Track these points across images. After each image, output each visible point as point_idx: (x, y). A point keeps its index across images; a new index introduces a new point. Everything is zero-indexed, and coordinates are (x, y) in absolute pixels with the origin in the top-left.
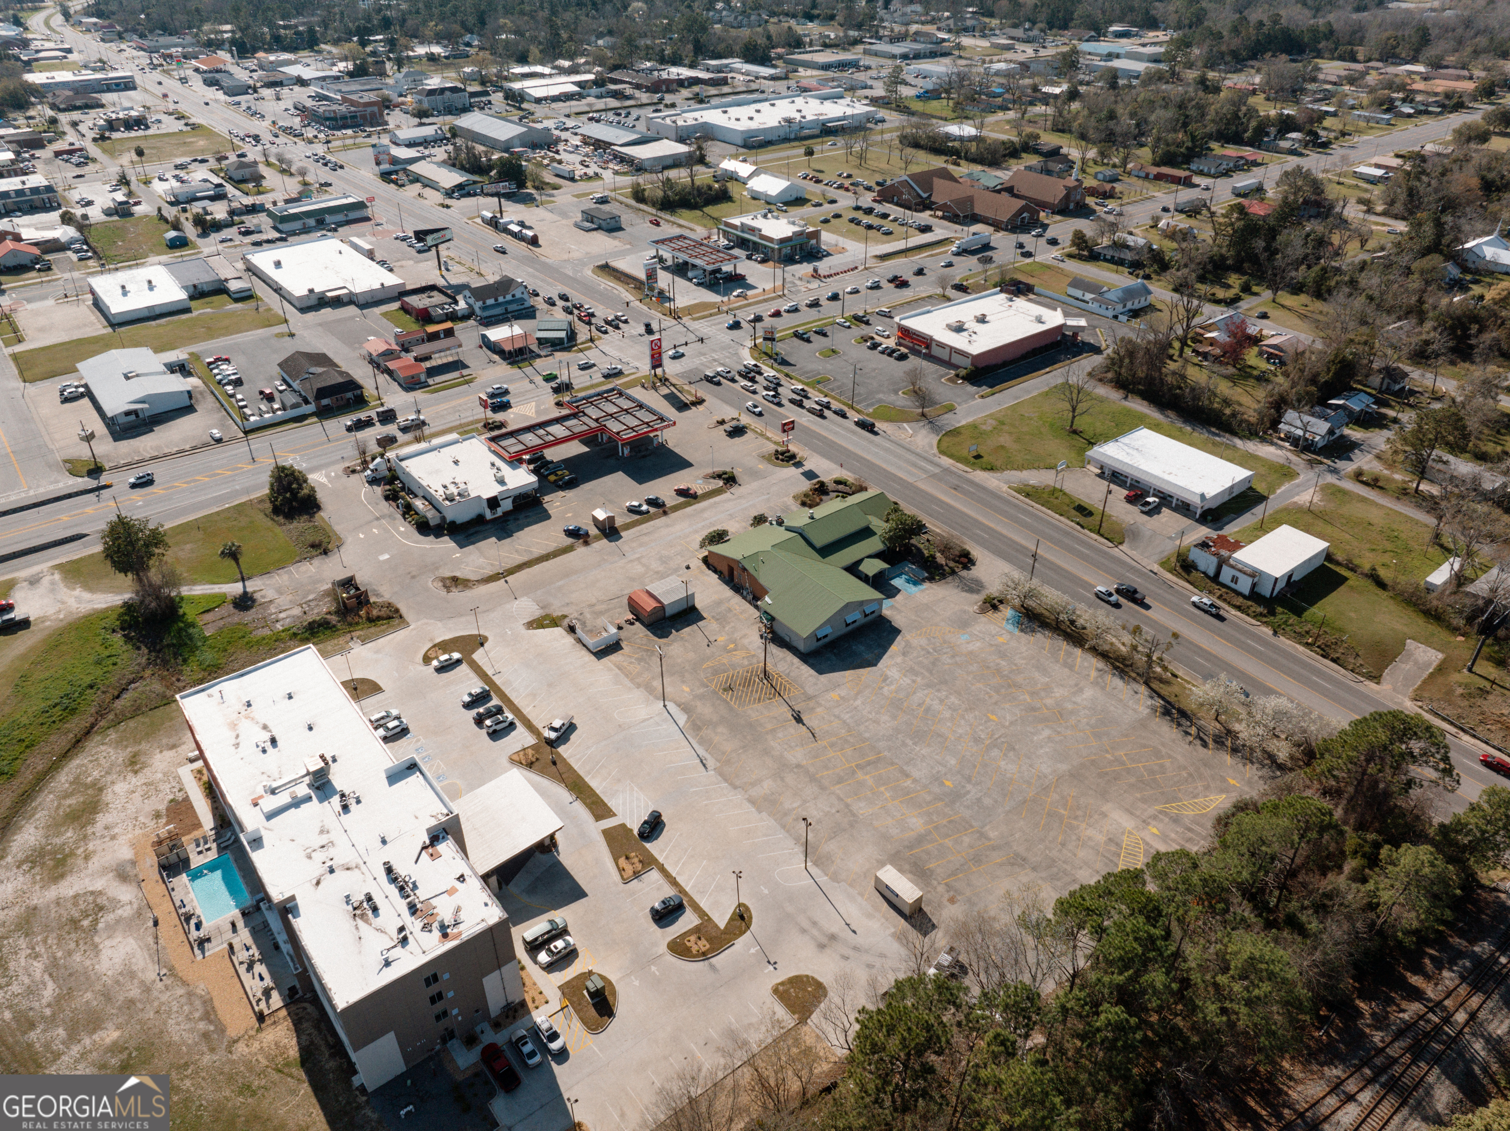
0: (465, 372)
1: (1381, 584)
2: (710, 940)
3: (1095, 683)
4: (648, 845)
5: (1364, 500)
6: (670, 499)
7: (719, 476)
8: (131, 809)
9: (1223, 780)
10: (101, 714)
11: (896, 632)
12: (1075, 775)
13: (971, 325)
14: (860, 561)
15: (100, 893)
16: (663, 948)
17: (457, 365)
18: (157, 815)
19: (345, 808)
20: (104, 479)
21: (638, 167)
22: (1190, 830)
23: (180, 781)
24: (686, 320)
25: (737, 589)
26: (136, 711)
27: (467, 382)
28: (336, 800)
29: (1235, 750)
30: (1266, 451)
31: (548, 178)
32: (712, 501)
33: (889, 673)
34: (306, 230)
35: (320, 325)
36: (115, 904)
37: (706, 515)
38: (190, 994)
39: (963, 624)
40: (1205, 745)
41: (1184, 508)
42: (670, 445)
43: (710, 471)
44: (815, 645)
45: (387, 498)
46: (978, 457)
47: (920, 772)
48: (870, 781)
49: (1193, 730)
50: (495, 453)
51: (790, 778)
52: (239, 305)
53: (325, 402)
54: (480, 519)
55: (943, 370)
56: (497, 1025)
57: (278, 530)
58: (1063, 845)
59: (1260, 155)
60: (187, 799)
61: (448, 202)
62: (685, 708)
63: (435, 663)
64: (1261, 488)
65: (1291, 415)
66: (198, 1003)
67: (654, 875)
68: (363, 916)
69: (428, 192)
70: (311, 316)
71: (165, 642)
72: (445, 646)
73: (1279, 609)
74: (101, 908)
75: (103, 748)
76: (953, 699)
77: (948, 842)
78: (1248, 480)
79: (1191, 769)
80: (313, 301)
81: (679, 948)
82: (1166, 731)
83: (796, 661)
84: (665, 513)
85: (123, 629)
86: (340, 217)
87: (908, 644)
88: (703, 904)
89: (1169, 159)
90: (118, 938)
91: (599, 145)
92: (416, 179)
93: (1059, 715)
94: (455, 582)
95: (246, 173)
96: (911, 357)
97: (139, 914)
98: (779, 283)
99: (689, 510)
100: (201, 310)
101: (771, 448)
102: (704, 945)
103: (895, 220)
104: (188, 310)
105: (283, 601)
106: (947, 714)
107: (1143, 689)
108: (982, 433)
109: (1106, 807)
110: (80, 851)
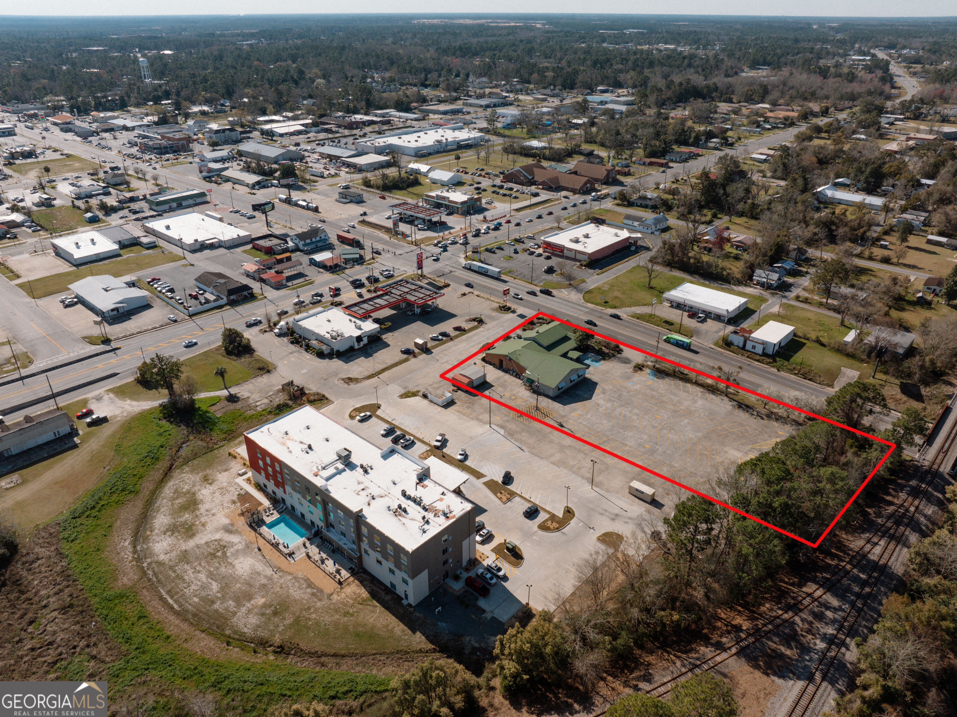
0: (307, 278)
1: (823, 345)
2: (557, 522)
3: (702, 398)
4: (509, 487)
5: (803, 309)
6: (453, 333)
7: (474, 320)
8: (217, 501)
9: (776, 433)
10: (173, 459)
11: (595, 384)
12: (707, 437)
13: (582, 239)
14: (567, 352)
15: (220, 540)
16: (536, 528)
17: (300, 275)
18: (234, 502)
19: (366, 472)
20: (114, 345)
21: (359, 169)
23: (239, 485)
24: (422, 246)
25: (506, 371)
26: (195, 456)
27: (311, 283)
28: (359, 470)
29: (777, 420)
30: (749, 290)
31: (308, 177)
32: (474, 332)
33: (599, 402)
34: (171, 210)
35: (207, 259)
36: (232, 544)
37: (474, 338)
38: (295, 578)
39: (628, 378)
40: (762, 419)
41: (718, 318)
42: (440, 306)
43: (468, 318)
44: (557, 393)
45: (292, 343)
46: (606, 302)
47: (631, 443)
49: (755, 413)
50: (349, 315)
51: (568, 452)
52: (150, 251)
53: (232, 297)
54: (351, 349)
55: (572, 263)
56: (467, 570)
57: (234, 363)
58: (711, 466)
59: (700, 151)
60: (247, 493)
61: (253, 191)
62: (502, 427)
63: (358, 418)
64: (751, 307)
65: (758, 272)
66: (301, 581)
67: (517, 499)
68: (400, 515)
69: (237, 186)
70: (198, 255)
71: (195, 421)
72: (358, 410)
73: (778, 359)
74: (225, 547)
75: (183, 475)
76: (635, 411)
78: (746, 303)
79: (760, 429)
80: (198, 246)
81: (543, 527)
82: (742, 415)
83: (550, 401)
84: (452, 339)
85: (165, 418)
86: (191, 202)
87: (603, 389)
88: (548, 508)
89: (652, 154)
90: (241, 559)
91: (331, 158)
92: (228, 180)
93: (689, 413)
94: (350, 380)
95: (118, 180)
96: (553, 258)
97: (247, 546)
98: (468, 224)
99: (463, 337)
100: (127, 255)
101: (497, 305)
102: (555, 525)
103: (518, 191)
104: (119, 255)
105: (255, 396)
106: (635, 417)
107: (725, 398)
108: (605, 291)
109: (726, 449)
110: (197, 523)
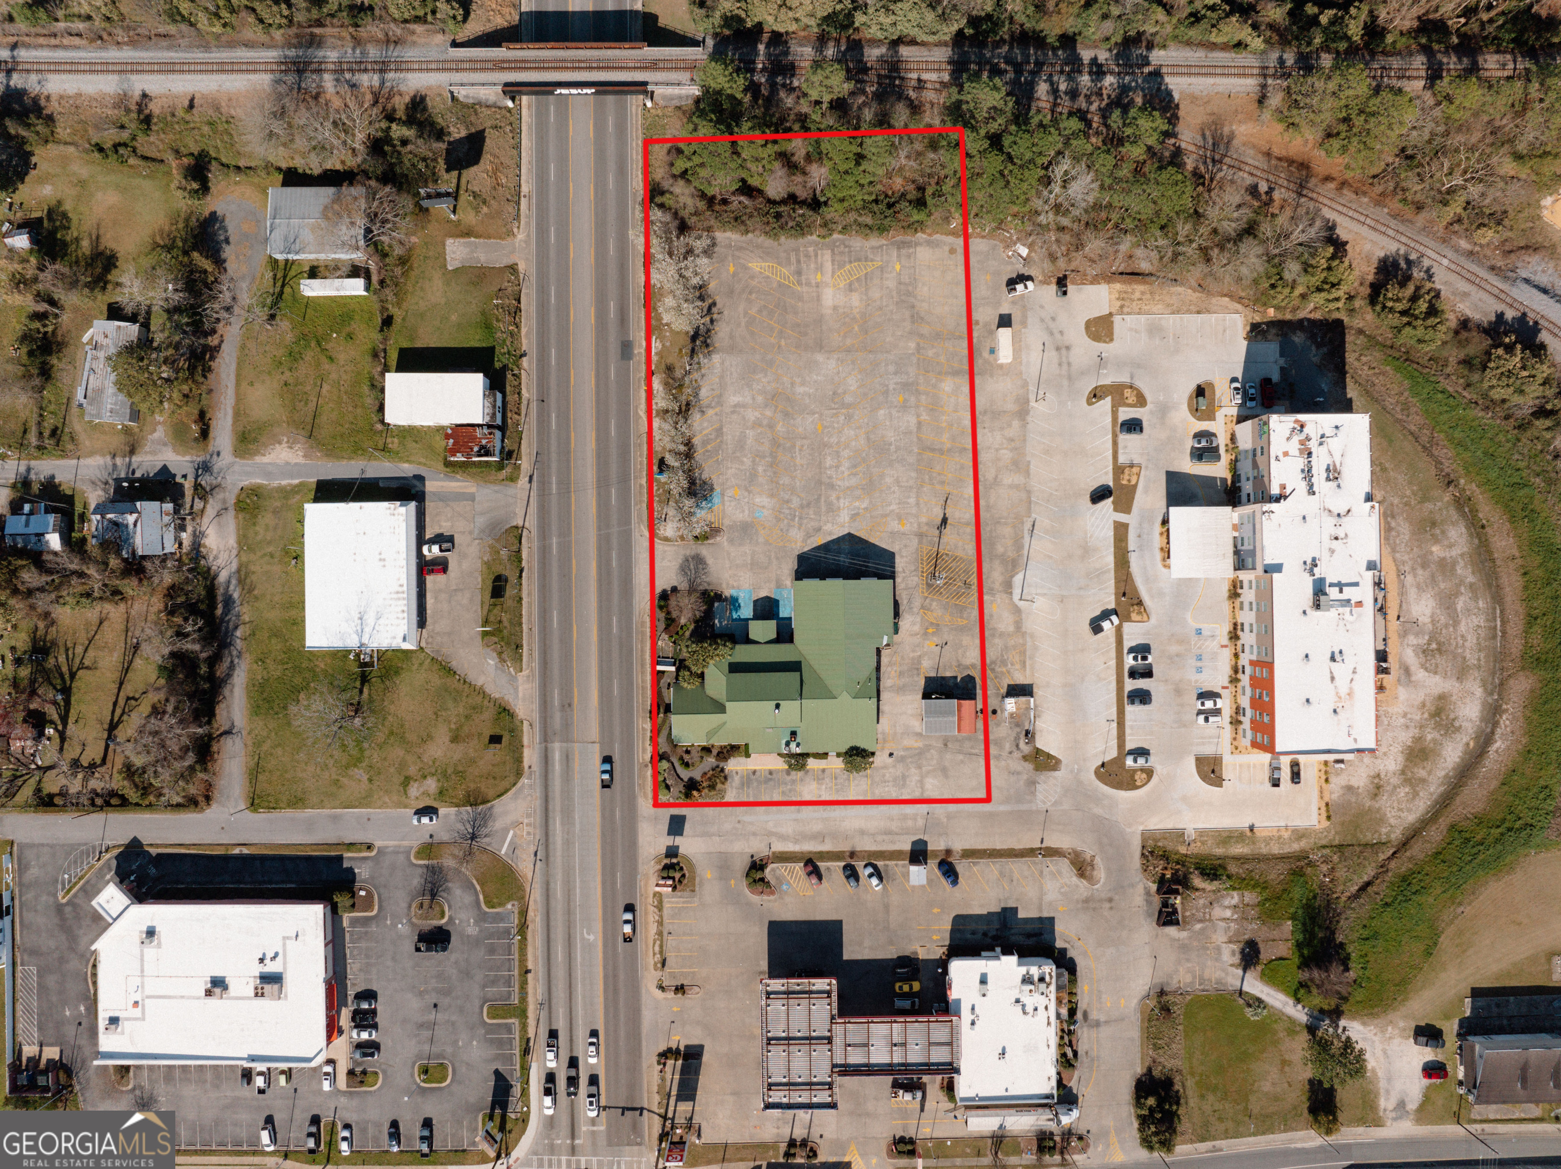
2: (1121, 394)
3: (719, 404)
4: (1111, 484)
6: (834, 869)
7: (762, 882)
9: (734, 275)
10: (1385, 867)
11: (802, 557)
12: (820, 346)
13: (243, 984)
14: (770, 641)
15: (1422, 666)
16: (1150, 406)
19: (1314, 563)
22: (799, 261)
26: (1362, 851)
28: (1316, 573)
30: (217, 542)
32: (797, 847)
33: (847, 519)
36: (1416, 651)
39: (745, 529)
40: (714, 304)
43: (764, 896)
46: (494, 739)
47: (910, 420)
48: (945, 437)
49: (706, 320)
58: (880, 308)
62: (1008, 588)
63: (1146, 764)
67: (1122, 459)
68: (1335, 470)
72: (1132, 781)
73: (497, 365)
74: (1424, 652)
75: (1393, 822)
76: (829, 461)
77: (942, 359)
79: (744, 296)
81: (1141, 401)
83: (898, 580)
84: (852, 854)
87: (808, 536)
88: (1109, 419)
90: (1420, 620)
93: (775, 397)
94: (1084, 868)
97: (1406, 632)
99: (829, 845)
102: (1127, 393)
105: (1221, 936)
106: (846, 453)
109: (828, 312)
110: (1426, 715)
